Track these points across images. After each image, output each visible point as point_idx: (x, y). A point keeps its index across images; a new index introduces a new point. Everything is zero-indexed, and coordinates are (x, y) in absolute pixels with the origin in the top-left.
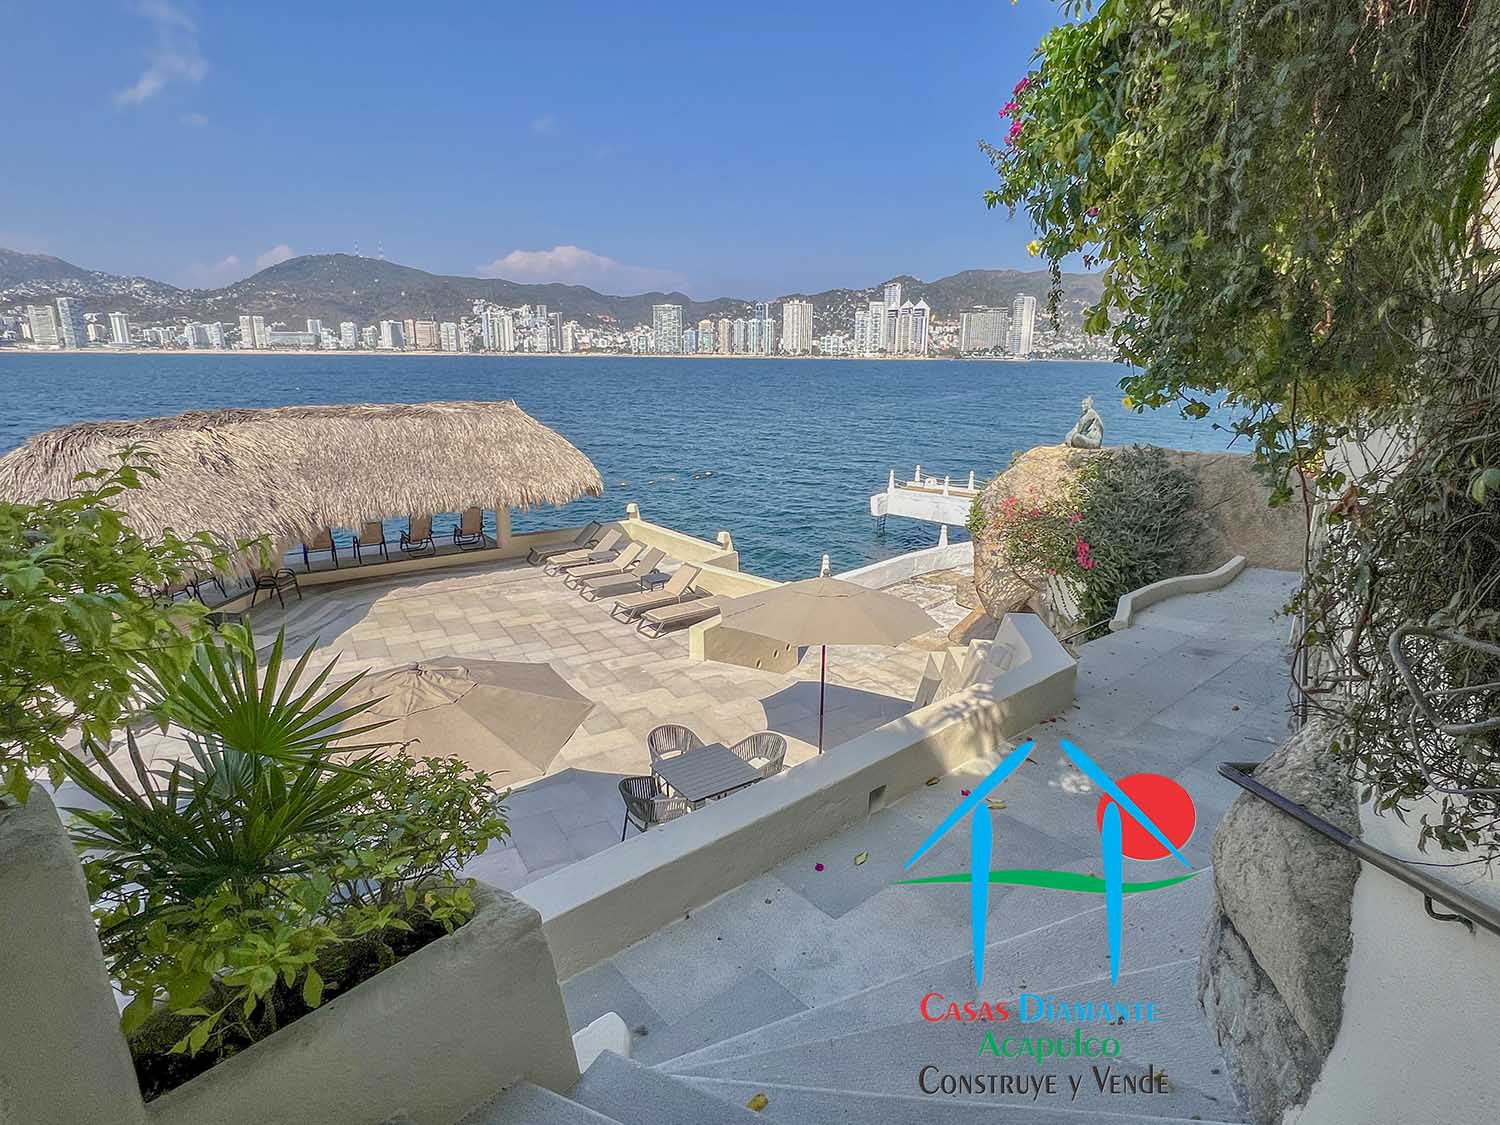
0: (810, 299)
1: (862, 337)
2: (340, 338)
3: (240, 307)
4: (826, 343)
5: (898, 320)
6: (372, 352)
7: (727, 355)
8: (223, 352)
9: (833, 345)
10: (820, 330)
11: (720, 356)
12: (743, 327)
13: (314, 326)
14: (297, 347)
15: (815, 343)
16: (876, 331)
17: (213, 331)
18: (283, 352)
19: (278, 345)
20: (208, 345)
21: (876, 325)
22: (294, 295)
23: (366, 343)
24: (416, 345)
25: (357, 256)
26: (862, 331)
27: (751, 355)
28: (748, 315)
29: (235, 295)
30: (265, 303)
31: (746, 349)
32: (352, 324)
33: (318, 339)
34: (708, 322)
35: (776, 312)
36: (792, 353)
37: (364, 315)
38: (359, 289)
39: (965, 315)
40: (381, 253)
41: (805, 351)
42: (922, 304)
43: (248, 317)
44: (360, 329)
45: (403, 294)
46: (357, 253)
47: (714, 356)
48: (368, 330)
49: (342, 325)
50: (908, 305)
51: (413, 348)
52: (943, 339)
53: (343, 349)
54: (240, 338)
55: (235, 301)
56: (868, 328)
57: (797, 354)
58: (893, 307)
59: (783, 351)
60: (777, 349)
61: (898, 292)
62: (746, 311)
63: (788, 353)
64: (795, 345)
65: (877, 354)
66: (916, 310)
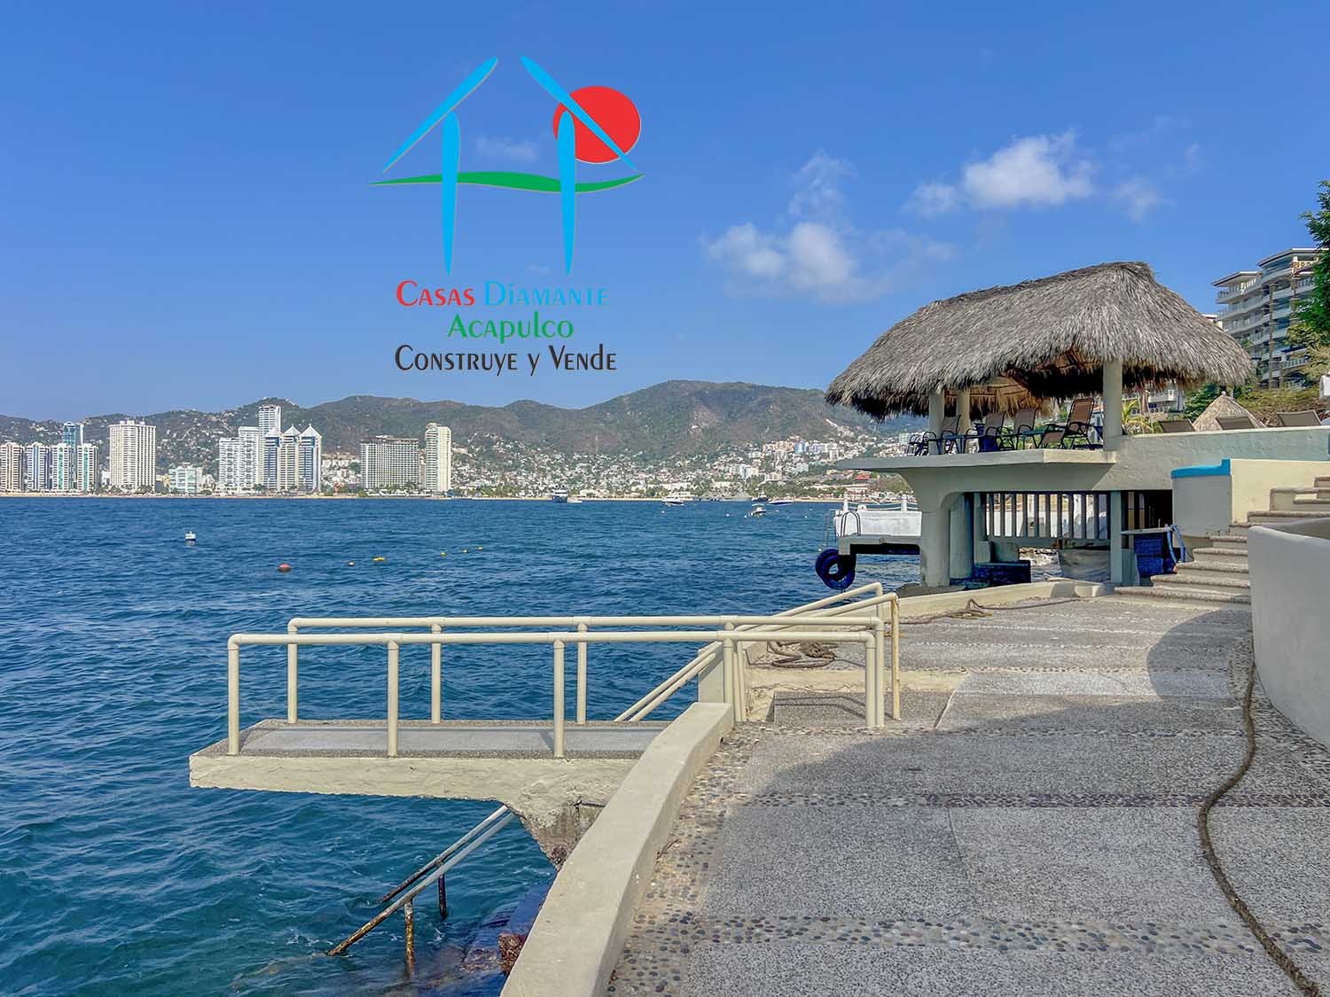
1: (230, 470)
4: (170, 478)
5: (279, 449)
9: (187, 480)
10: (163, 464)
11: (3, 495)
12: (41, 456)
15: (159, 478)
16: (249, 463)
21: (249, 456)
26: (231, 463)
27: (58, 493)
31: (50, 485)
35: (97, 435)
36: (125, 491)
39: (368, 446)
41: (146, 488)
42: (310, 431)
50: (292, 431)
52: (336, 475)
56: (239, 460)
57: (133, 491)
58: (272, 433)
59: (110, 487)
60: (100, 485)
61: (278, 416)
62: (42, 435)
63: (120, 491)
64: (129, 480)
65: (252, 491)
66: (303, 438)
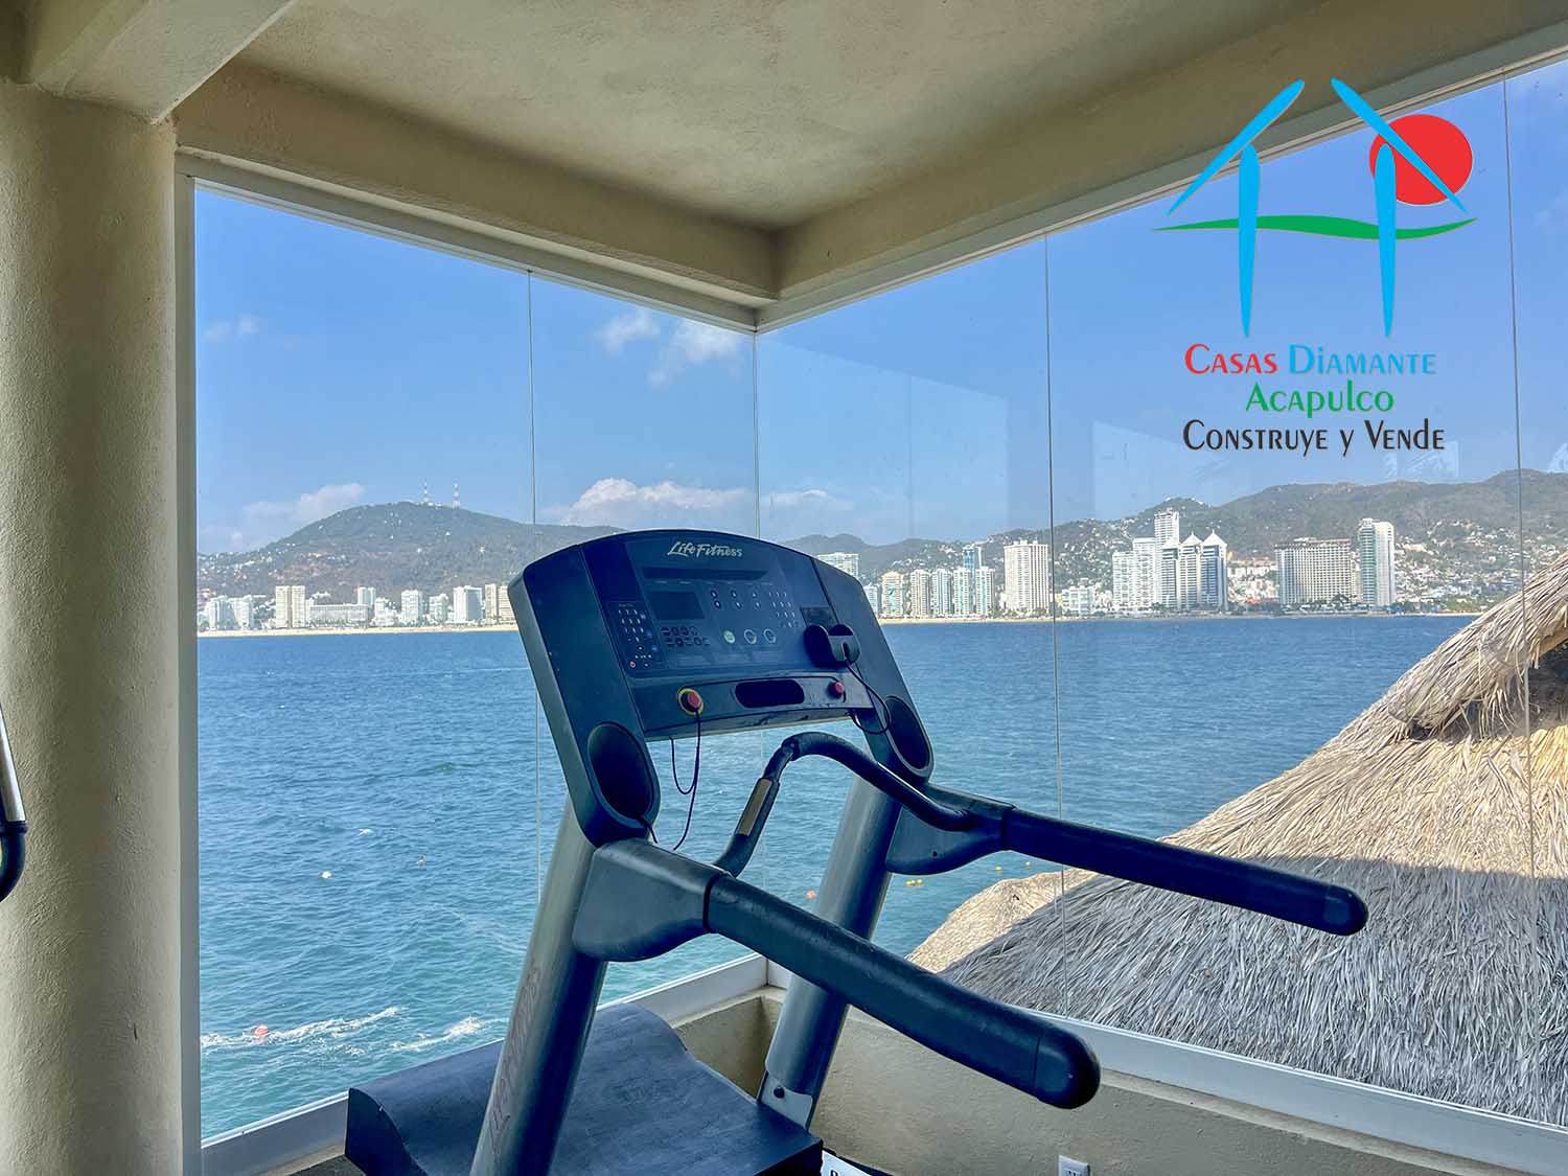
0: (1040, 536)
1: (1125, 588)
2: (399, 609)
3: (274, 573)
4: (1070, 598)
5: (1178, 562)
6: (439, 629)
7: (924, 619)
8: (250, 633)
9: (1076, 600)
10: (1058, 581)
11: (914, 621)
12: (945, 581)
13: (367, 600)
14: (341, 624)
15: (1053, 599)
16: (1145, 579)
17: (241, 607)
18: (326, 632)
19: (320, 622)
20: (232, 625)
21: (1145, 571)
22: (343, 557)
23: (433, 617)
24: (497, 617)
25: (425, 504)
26: (1125, 580)
27: (958, 618)
28: (953, 563)
29: (270, 559)
30: (306, 569)
31: (952, 609)
32: (416, 592)
33: (371, 612)
34: (896, 574)
35: (993, 555)
36: (1021, 614)
37: (430, 581)
38: (423, 546)
39: (1283, 553)
40: (456, 499)
41: (1040, 611)
42: (1213, 539)
43: (286, 588)
44: (426, 598)
45: (482, 551)
46: (426, 500)
47: (905, 620)
48: (437, 601)
49: (403, 594)
50: (1192, 540)
51: (494, 621)
52: (1249, 587)
53: (401, 625)
54: (272, 614)
55: (269, 567)
56: (1134, 575)
57: (1028, 614)
58: (1170, 544)
59: (1007, 611)
60: (997, 608)
61: (1176, 523)
62: (950, 557)
63: (1015, 614)
64: (1024, 603)
65: (1150, 611)
66: (1205, 547)
